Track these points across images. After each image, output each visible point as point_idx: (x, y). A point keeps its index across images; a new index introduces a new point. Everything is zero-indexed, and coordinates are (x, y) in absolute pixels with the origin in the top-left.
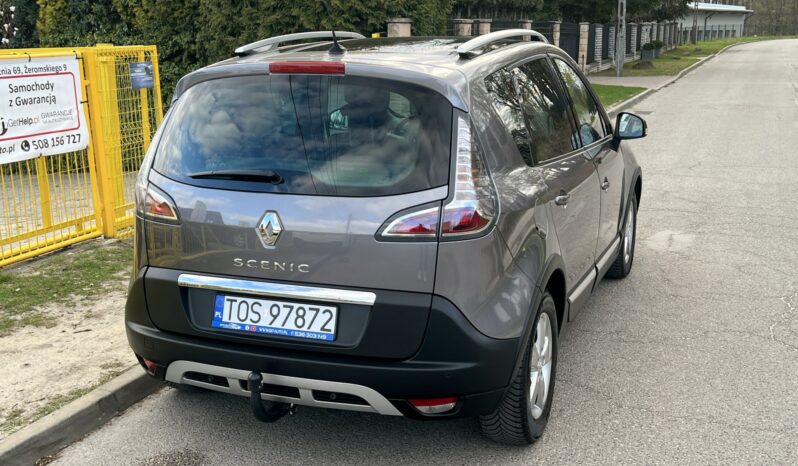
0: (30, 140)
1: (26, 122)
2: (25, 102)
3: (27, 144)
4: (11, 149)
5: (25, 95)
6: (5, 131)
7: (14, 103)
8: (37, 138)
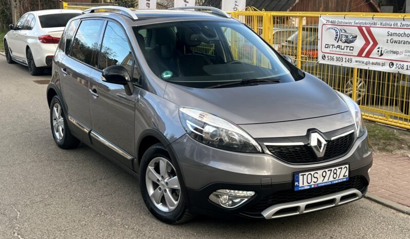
0: (395, 63)
1: (394, 53)
2: (396, 42)
3: (393, 64)
4: (383, 65)
5: (396, 38)
6: (382, 55)
7: (389, 41)
8: (399, 63)
